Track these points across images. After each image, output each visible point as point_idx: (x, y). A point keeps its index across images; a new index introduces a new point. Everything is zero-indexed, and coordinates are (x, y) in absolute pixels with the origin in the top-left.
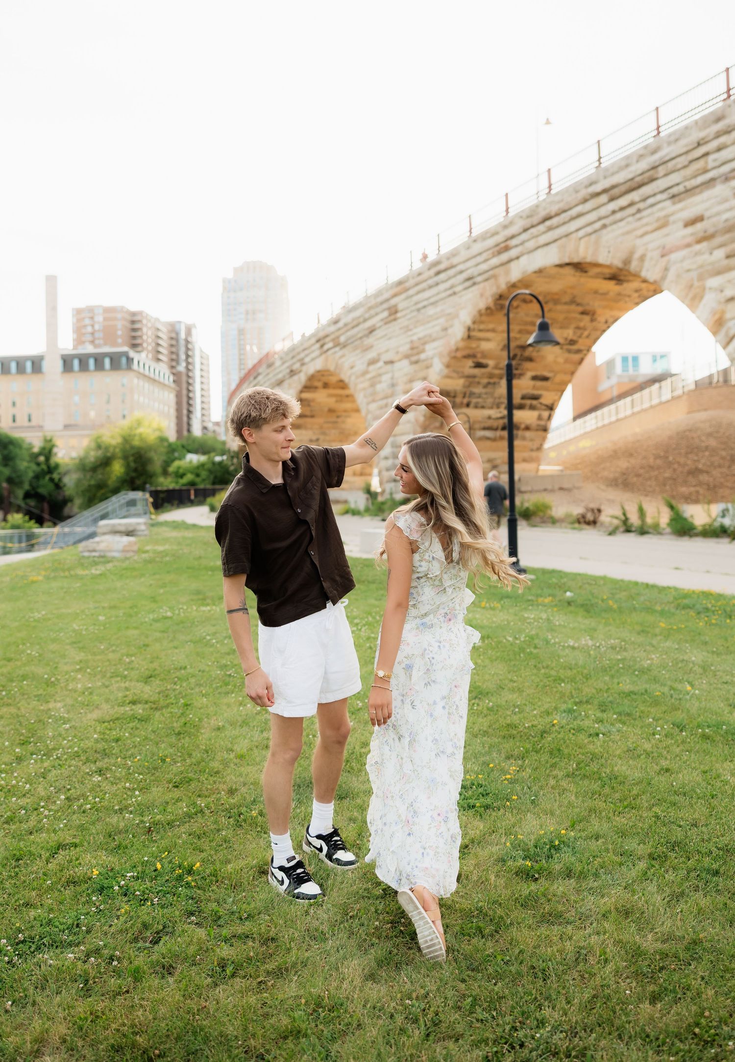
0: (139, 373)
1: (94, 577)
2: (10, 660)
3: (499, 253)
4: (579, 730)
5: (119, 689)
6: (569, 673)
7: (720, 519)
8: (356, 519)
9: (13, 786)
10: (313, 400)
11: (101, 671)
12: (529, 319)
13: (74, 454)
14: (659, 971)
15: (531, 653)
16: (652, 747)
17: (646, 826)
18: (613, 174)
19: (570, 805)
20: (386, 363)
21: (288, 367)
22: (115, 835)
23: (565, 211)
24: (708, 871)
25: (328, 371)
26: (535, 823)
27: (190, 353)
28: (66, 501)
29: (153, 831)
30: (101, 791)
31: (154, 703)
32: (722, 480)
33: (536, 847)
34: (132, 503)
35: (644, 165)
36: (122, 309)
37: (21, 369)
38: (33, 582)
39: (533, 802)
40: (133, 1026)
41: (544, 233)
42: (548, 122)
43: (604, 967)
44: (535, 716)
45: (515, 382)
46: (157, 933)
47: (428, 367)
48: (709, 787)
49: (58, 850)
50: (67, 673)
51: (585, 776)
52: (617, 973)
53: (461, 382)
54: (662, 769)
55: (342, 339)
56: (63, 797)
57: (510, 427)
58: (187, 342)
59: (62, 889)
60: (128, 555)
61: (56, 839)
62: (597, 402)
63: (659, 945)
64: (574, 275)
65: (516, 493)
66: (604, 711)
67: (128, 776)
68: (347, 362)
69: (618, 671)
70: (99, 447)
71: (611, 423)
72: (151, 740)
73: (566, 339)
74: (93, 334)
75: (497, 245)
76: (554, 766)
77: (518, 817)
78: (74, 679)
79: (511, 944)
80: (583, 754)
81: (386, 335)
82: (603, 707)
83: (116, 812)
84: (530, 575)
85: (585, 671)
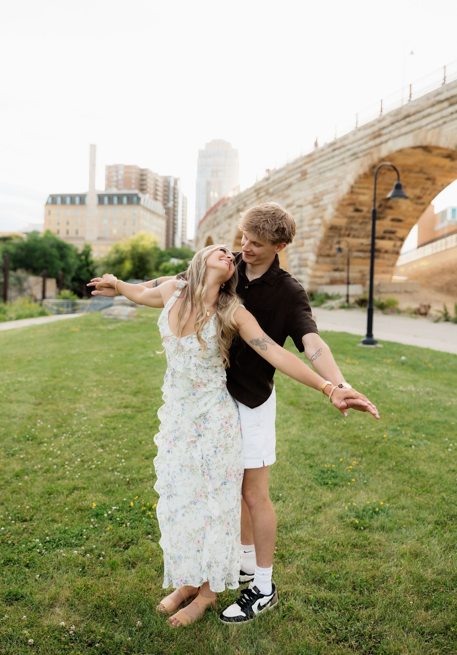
0: (144, 207)
1: (110, 331)
2: (55, 377)
3: (375, 138)
4: (400, 442)
5: (118, 399)
6: (397, 407)
9: (51, 451)
11: (108, 387)
12: (390, 182)
13: (103, 256)
14: (433, 592)
16: (445, 456)
17: (435, 504)
18: (453, 89)
19: (388, 487)
21: (236, 207)
22: (108, 484)
23: (419, 112)
26: (365, 496)
27: (176, 196)
29: (130, 484)
30: (102, 458)
31: (138, 408)
33: (364, 511)
36: (135, 167)
37: (73, 202)
38: (73, 332)
39: (365, 484)
40: (109, 595)
41: (405, 126)
42: (412, 53)
43: (398, 586)
44: (373, 432)
46: (128, 543)
47: (324, 210)
49: (74, 490)
50: (88, 387)
51: (400, 471)
52: (406, 591)
53: (345, 220)
54: (450, 470)
55: (271, 190)
56: (79, 460)
57: (373, 251)
58: (175, 189)
59: (74, 513)
60: (131, 318)
61: (73, 484)
62: (433, 237)
63: (434, 576)
64: (423, 155)
65: (374, 293)
66: (417, 432)
67: (119, 450)
69: (429, 408)
70: (117, 251)
71: (442, 252)
72: (134, 430)
73: (415, 195)
74: (117, 181)
75: (373, 133)
76: (381, 463)
77: (355, 492)
78: (92, 391)
79: (341, 568)
80: (400, 457)
81: (298, 189)
82: (417, 430)
83: (109, 471)
84: (379, 345)
85: (408, 407)
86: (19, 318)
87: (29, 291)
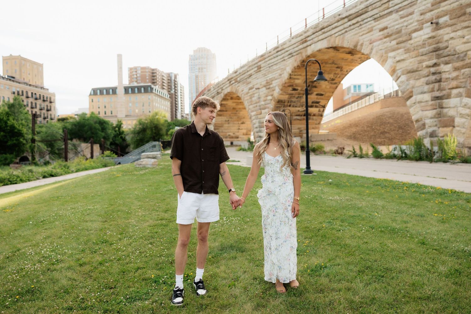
0: (156, 94)
1: (142, 175)
2: (112, 205)
3: (303, 43)
4: (333, 229)
5: (155, 215)
6: (330, 209)
7: (393, 152)
8: (244, 152)
9: (119, 248)
10: (227, 104)
11: (148, 209)
12: (315, 70)
13: (130, 127)
14: (360, 308)
15: (315, 202)
16: (361, 235)
17: (357, 261)
18: (350, 10)
19: (329, 254)
20: (256, 89)
21: (216, 91)
22: (159, 264)
23: (330, 26)
24: (380, 276)
25: (233, 92)
26: (315, 260)
27: (176, 86)
28: (127, 146)
29: (172, 263)
30: (152, 250)
31: (169, 220)
32: (395, 136)
33: (315, 267)
34: (154, 146)
35: (363, 6)
36: (148, 68)
37: (108, 93)
38: (117, 177)
39: (315, 253)
41: (322, 34)
43: (339, 306)
44: (316, 224)
45: (309, 96)
47: (273, 91)
48: (382, 248)
49: (138, 269)
50: (135, 209)
51: (335, 245)
52: (344, 308)
53: (287, 96)
54: (364, 242)
55: (238, 79)
56: (138, 252)
57: (307, 115)
58: (175, 81)
59: (141, 282)
60: (154, 166)
61: (137, 266)
62: (343, 105)
63: (360, 300)
64: (334, 52)
65: (309, 142)
67: (162, 245)
68: (240, 89)
69: (349, 208)
70: (140, 124)
71: (349, 113)
73: (330, 78)
74: (136, 78)
75: (302, 40)
76: (323, 241)
77: (309, 258)
78: (138, 211)
79: (306, 299)
80: (334, 237)
81: (256, 78)
82: (342, 221)
83: (158, 257)
84: (314, 174)
85: (336, 208)
86: (78, 171)
87: (82, 153)
